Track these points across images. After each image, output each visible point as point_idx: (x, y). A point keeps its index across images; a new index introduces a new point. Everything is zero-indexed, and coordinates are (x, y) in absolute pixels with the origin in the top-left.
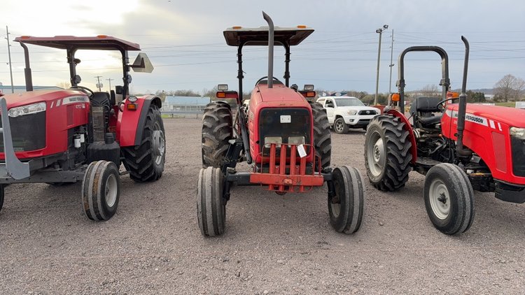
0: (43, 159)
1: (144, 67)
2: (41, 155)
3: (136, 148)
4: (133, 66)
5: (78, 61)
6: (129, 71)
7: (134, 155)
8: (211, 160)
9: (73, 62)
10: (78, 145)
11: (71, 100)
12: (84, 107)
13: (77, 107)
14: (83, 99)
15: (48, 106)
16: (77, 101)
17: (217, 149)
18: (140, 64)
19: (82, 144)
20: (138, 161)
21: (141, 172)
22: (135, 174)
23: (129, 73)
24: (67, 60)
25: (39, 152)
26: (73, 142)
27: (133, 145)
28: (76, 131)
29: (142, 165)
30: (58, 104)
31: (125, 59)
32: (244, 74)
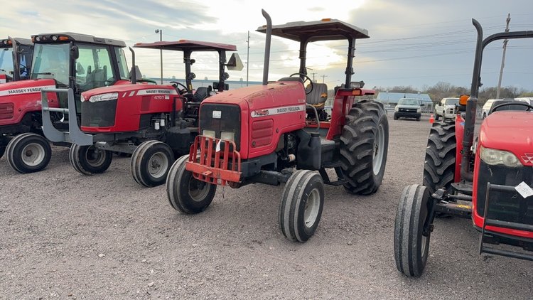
0: (115, 134)
1: (235, 66)
2: (109, 131)
4: (228, 65)
5: (193, 61)
6: (224, 69)
9: (188, 62)
10: (157, 127)
11: (147, 92)
12: (167, 98)
13: (155, 97)
15: (120, 96)
16: (157, 93)
18: (233, 63)
19: (161, 127)
24: (183, 61)
25: (108, 129)
26: (152, 125)
28: (156, 116)
30: (131, 94)
31: (222, 59)
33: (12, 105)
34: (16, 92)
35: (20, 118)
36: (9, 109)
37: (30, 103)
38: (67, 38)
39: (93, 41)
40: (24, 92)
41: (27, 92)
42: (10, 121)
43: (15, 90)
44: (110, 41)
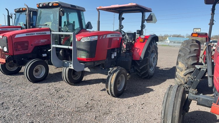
0: (94, 62)
1: (152, 20)
3: (140, 62)
4: (147, 20)
5: (123, 19)
6: (144, 22)
7: (139, 65)
8: (181, 76)
9: (121, 19)
10: (113, 57)
12: (118, 39)
14: (119, 36)
15: (98, 38)
17: (186, 70)
18: (150, 19)
19: (114, 57)
20: (141, 68)
21: (142, 74)
22: (139, 74)
23: (144, 24)
26: (111, 56)
27: (139, 60)
28: (113, 50)
29: (142, 70)
31: (143, 16)
32: (214, 22)
33: (27, 42)
34: (30, 34)
35: (32, 50)
36: (26, 44)
37: (37, 41)
38: (57, 4)
39: (70, 7)
40: (34, 35)
41: (36, 35)
42: (26, 52)
43: (29, 33)
44: (79, 7)
